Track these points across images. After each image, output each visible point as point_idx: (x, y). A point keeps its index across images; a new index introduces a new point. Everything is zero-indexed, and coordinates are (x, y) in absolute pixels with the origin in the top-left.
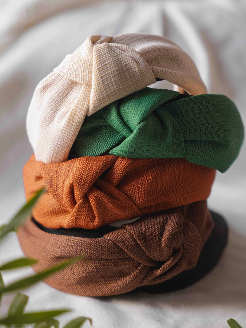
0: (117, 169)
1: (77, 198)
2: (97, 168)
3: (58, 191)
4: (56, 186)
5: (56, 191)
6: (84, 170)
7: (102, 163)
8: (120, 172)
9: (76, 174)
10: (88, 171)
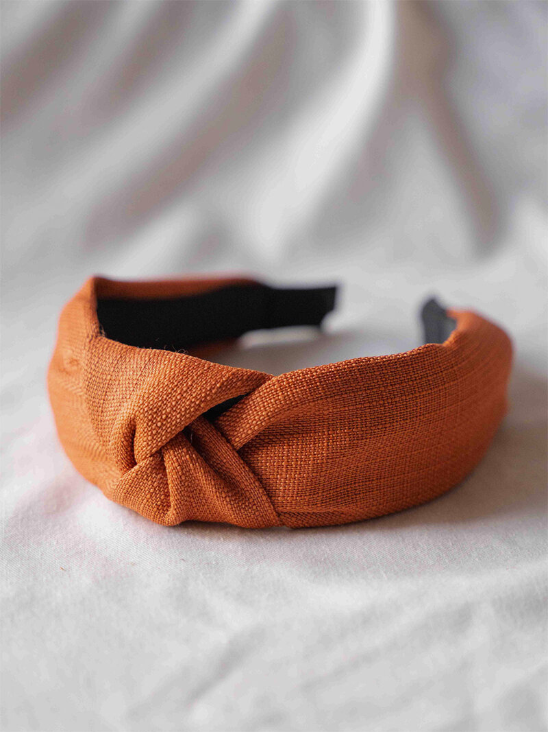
0: (250, 412)
1: (139, 452)
2: (203, 395)
3: (105, 414)
4: (102, 401)
5: (100, 414)
6: (170, 393)
7: (218, 385)
8: (255, 420)
9: (148, 397)
10: (178, 397)
